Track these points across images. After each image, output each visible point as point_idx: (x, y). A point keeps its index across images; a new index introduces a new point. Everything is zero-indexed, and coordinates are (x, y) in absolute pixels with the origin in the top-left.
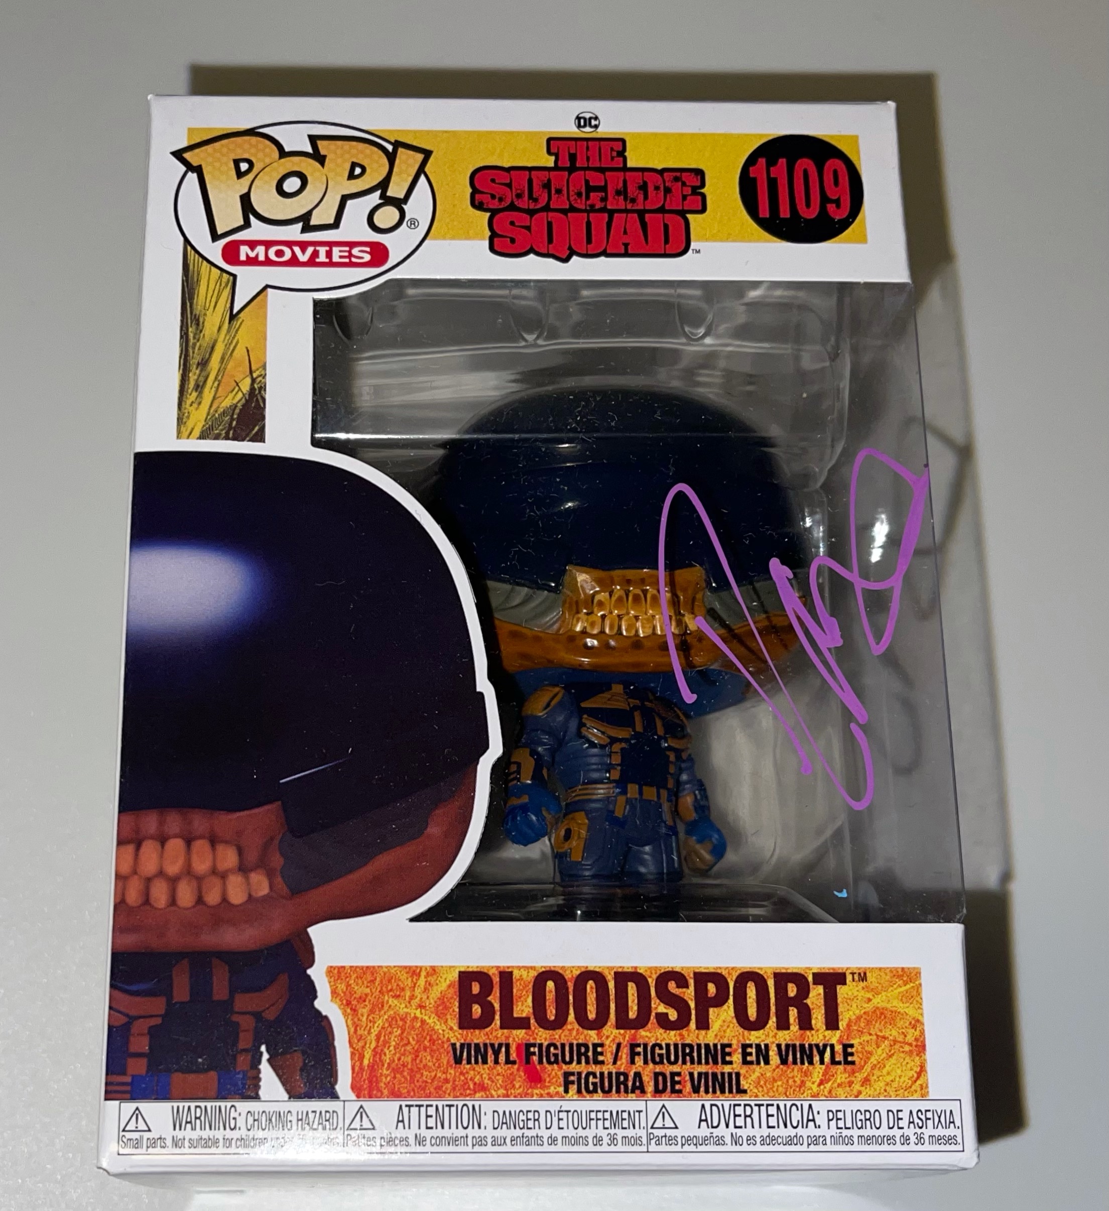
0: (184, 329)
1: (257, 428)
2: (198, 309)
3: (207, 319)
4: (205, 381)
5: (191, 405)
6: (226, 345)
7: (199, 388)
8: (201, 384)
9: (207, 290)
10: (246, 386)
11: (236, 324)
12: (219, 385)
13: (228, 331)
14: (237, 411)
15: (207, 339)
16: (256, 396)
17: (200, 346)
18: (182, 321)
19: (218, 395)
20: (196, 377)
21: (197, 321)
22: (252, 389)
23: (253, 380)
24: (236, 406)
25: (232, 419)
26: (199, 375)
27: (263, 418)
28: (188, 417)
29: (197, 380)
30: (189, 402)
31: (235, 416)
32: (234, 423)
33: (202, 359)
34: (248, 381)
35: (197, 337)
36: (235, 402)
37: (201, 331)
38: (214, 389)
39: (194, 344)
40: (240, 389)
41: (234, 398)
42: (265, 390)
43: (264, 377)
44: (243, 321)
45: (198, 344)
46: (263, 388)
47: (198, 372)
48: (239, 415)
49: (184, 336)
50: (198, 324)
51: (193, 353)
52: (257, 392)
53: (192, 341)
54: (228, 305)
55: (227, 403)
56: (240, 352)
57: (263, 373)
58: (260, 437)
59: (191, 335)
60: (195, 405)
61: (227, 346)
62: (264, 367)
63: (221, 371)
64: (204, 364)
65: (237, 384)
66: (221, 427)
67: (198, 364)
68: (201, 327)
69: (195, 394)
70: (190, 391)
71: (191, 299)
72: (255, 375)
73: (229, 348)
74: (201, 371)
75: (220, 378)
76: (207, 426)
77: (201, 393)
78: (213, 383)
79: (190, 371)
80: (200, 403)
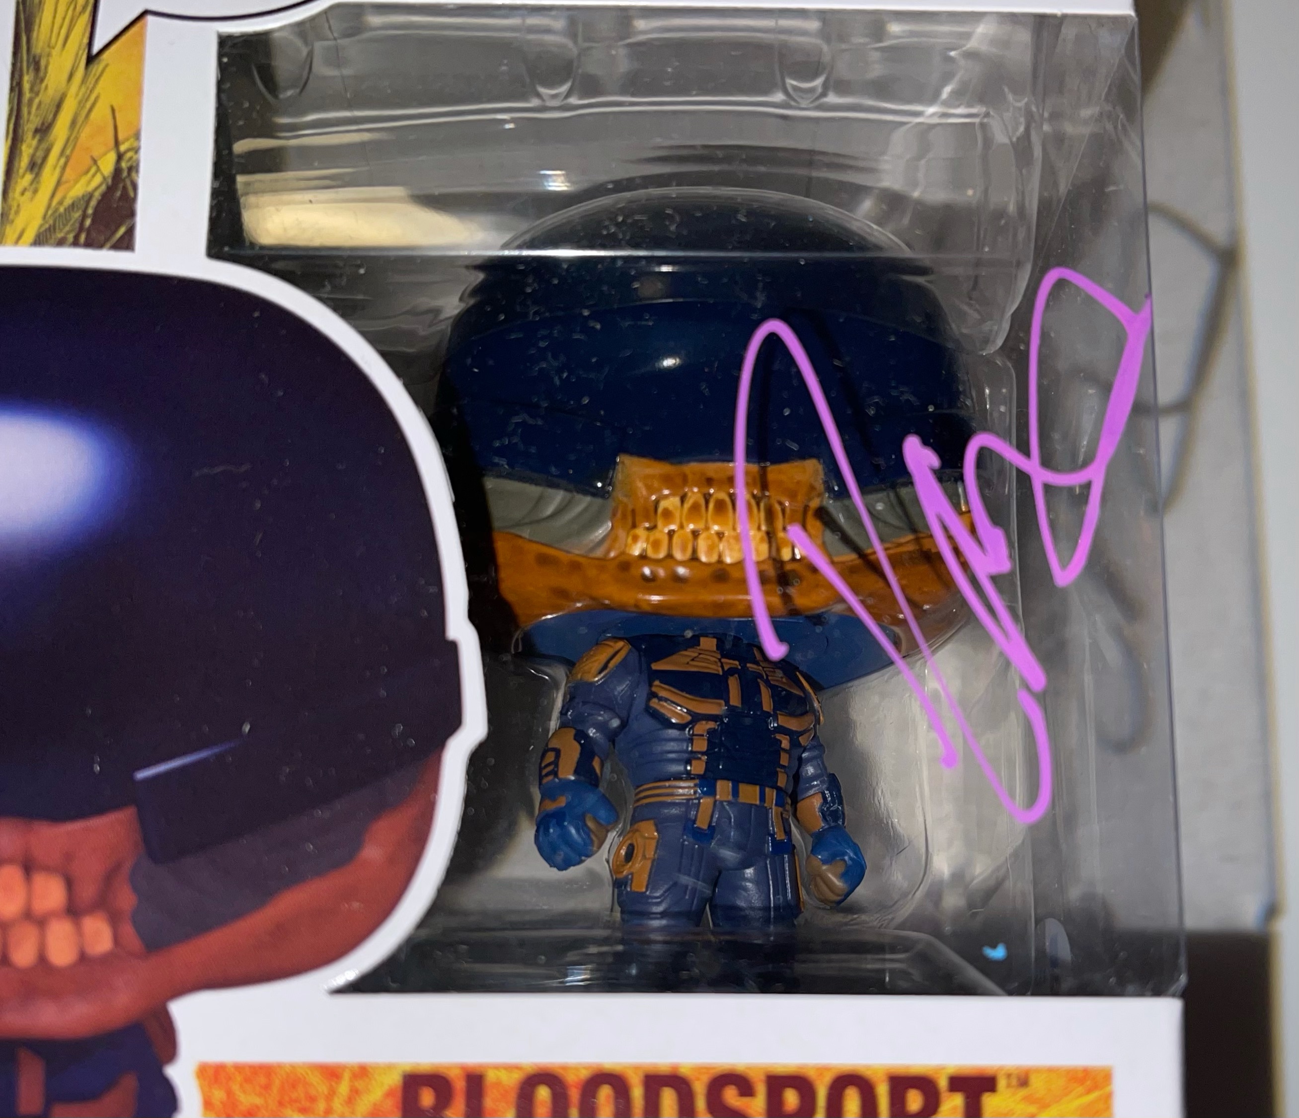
0: (17, 76)
1: (122, 230)
2: (39, 47)
3: (51, 61)
4: (45, 158)
5: (23, 194)
6: (80, 102)
7: (35, 167)
8: (39, 161)
9: (54, 17)
10: (108, 165)
11: (97, 68)
12: (66, 164)
13: (84, 81)
14: (93, 203)
15: (50, 92)
16: (124, 180)
17: (40, 103)
18: (14, 65)
19: (64, 179)
20: (31, 151)
21: (36, 64)
22: (117, 171)
23: (120, 157)
24: (91, 196)
25: (84, 216)
26: (37, 149)
27: (132, 214)
28: (17, 212)
29: (33, 156)
30: (19, 189)
31: (90, 211)
32: (88, 222)
33: (43, 124)
34: (112, 157)
35: (36, 89)
36: (90, 188)
37: (42, 80)
38: (58, 170)
39: (31, 101)
40: (98, 169)
41: (89, 182)
42: (137, 171)
43: (137, 150)
44: (107, 66)
45: (37, 101)
46: (134, 168)
47: (35, 142)
48: (96, 209)
49: (16, 87)
50: (37, 69)
51: (29, 113)
52: (125, 174)
53: (27, 95)
54: (86, 41)
55: (78, 190)
56: (100, 113)
57: (135, 144)
58: (126, 243)
59: (26, 86)
60: (28, 194)
61: (81, 104)
62: (137, 136)
63: (71, 141)
64: (44, 130)
65: (95, 162)
66: (67, 228)
67: (37, 131)
68: (41, 74)
69: (29, 177)
70: (21, 171)
71: (29, 30)
72: (123, 148)
73: (84, 106)
74: (40, 141)
75: (68, 152)
76: (47, 226)
77: (38, 175)
78: (59, 160)
79: (22, 141)
80: (36, 191)
